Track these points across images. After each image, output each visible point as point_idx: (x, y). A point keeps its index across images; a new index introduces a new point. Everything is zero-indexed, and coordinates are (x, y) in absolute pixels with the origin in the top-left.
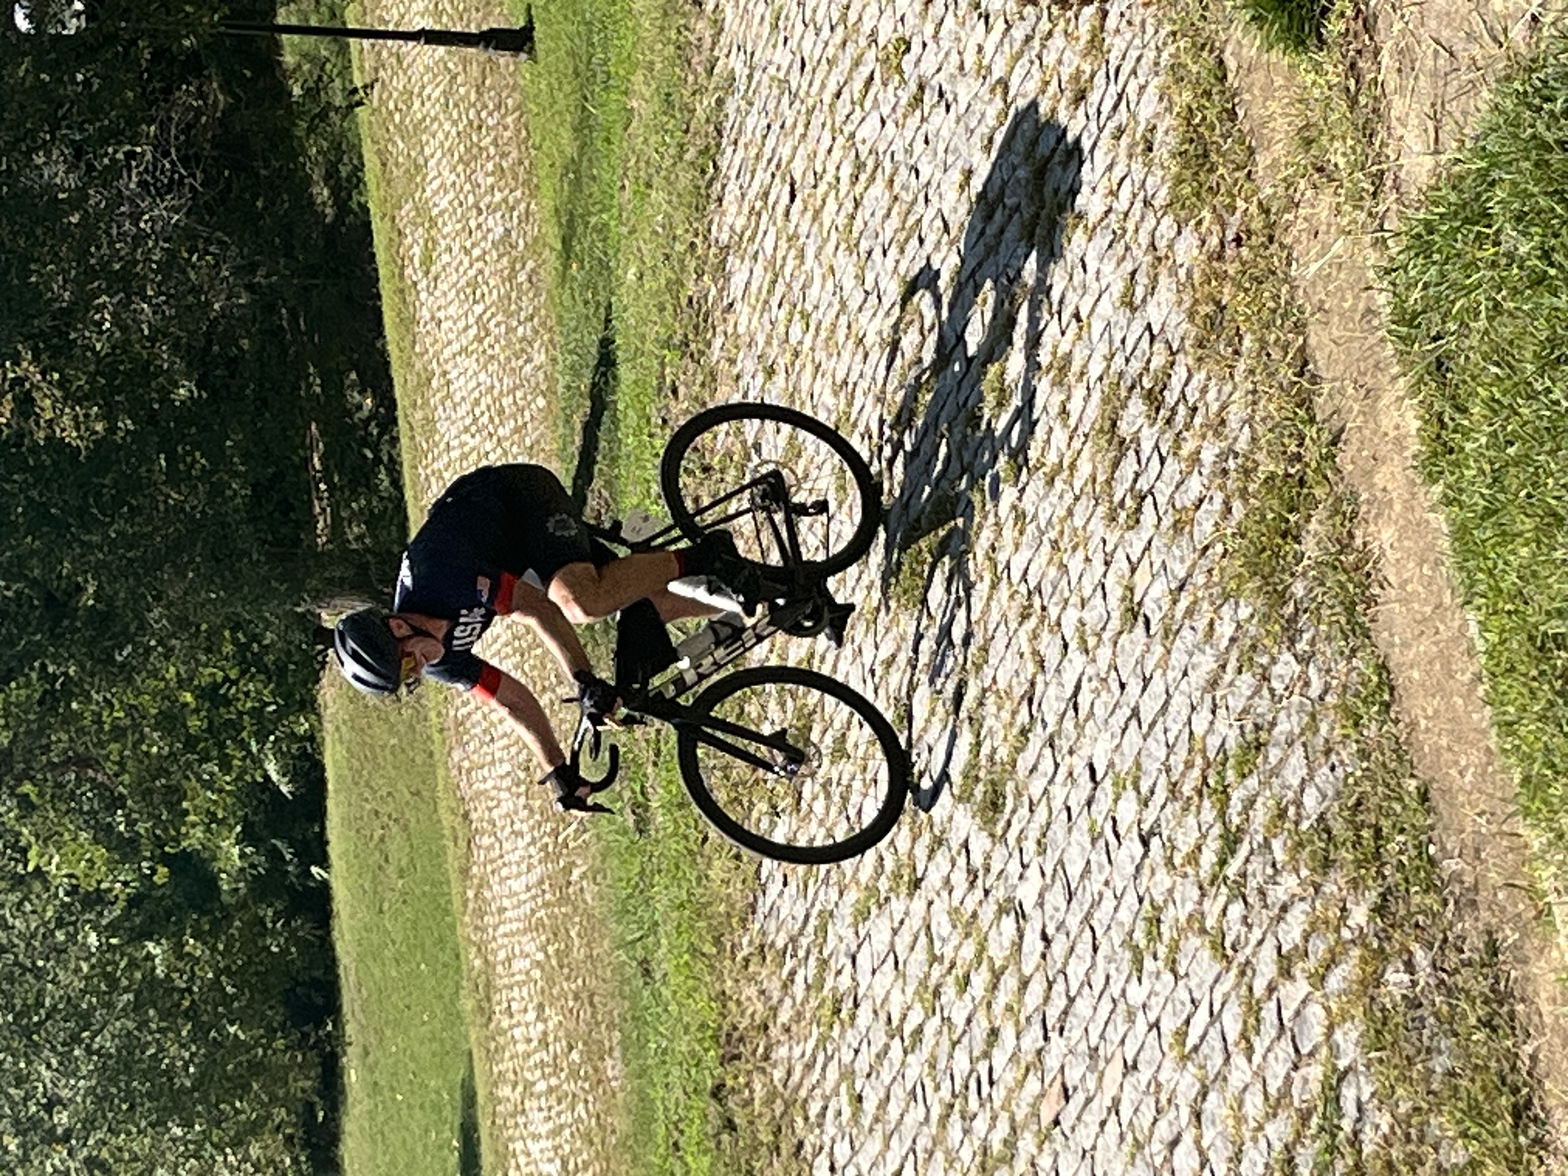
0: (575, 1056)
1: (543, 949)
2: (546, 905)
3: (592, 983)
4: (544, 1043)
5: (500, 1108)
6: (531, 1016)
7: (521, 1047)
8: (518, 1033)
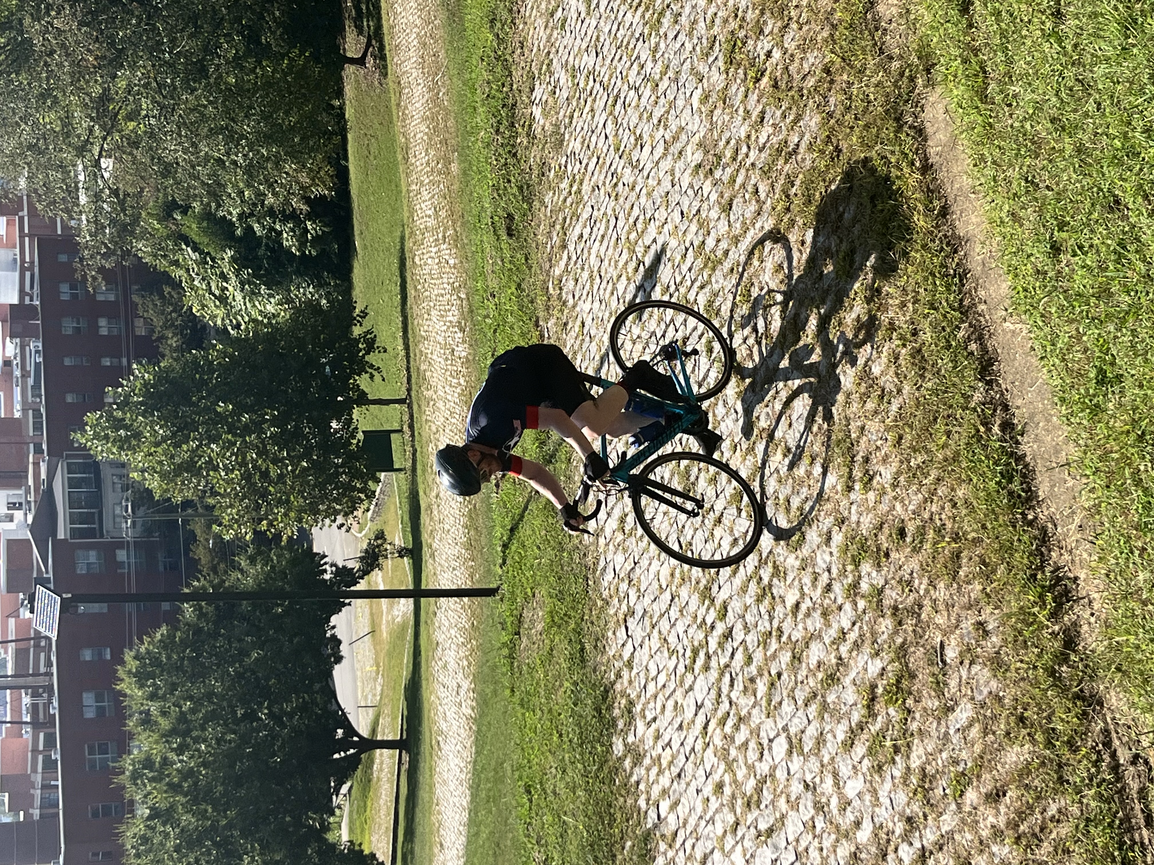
0: (440, 166)
1: (428, 127)
2: (430, 109)
3: (447, 136)
4: (428, 164)
5: (411, 194)
6: (423, 154)
7: (419, 169)
8: (418, 163)
